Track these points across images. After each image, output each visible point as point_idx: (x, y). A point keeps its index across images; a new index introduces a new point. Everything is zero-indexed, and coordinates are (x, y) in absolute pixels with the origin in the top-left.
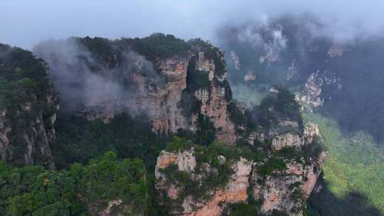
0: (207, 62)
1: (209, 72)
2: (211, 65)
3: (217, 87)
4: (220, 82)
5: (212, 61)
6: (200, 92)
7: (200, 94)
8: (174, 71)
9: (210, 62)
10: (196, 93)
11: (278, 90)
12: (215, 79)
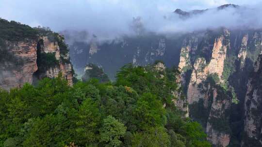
0: (52, 45)
1: (55, 53)
2: (55, 46)
3: (63, 64)
4: (66, 59)
5: (56, 43)
6: (51, 71)
7: (52, 73)
8: (27, 53)
9: (55, 44)
10: (48, 72)
11: (91, 67)
12: (61, 58)
